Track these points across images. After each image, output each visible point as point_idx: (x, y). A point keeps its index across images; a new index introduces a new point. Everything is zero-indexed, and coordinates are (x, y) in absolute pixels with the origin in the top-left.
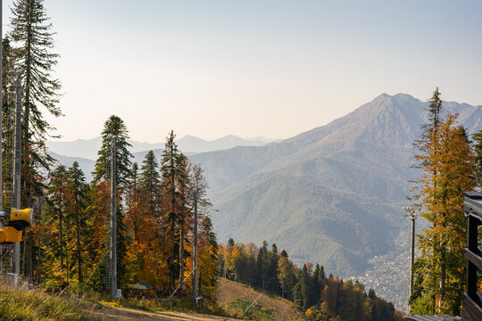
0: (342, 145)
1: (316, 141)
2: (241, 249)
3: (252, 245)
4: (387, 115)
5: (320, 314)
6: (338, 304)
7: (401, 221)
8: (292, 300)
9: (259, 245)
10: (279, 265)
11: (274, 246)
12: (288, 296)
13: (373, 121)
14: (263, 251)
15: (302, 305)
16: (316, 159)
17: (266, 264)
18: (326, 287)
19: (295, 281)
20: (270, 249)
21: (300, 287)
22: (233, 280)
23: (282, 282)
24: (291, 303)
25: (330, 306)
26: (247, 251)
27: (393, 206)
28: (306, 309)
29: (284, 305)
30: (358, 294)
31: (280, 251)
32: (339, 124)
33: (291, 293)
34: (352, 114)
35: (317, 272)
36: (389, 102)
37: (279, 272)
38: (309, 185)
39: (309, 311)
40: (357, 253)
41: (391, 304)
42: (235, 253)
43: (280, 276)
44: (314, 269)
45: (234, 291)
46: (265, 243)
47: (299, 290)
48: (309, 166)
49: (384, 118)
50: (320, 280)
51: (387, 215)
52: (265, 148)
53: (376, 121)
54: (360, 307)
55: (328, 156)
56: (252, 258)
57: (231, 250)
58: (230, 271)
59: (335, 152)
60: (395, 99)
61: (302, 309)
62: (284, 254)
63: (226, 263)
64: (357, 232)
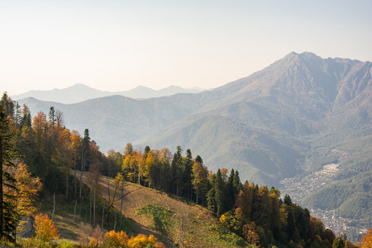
0: (260, 92)
1: (240, 89)
2: (155, 156)
3: (166, 151)
4: (295, 68)
5: (234, 220)
6: (254, 210)
7: (306, 151)
8: (205, 206)
9: (174, 151)
10: (193, 170)
11: (189, 151)
12: (202, 202)
13: (284, 74)
14: (178, 156)
15: (216, 211)
16: (240, 103)
17: (180, 169)
18: (241, 192)
19: (210, 187)
20: (184, 155)
21: (214, 192)
22: (147, 186)
23: (196, 188)
24: (205, 209)
25: (244, 212)
26: (161, 157)
27: (300, 139)
28: (220, 215)
29: (198, 210)
30: (274, 199)
31: (194, 157)
32: (258, 76)
33: (205, 199)
34: (268, 68)
35: (231, 178)
36: (296, 58)
37: (193, 178)
38: (234, 122)
39: (223, 218)
40: (272, 176)
41: (306, 210)
42: (148, 160)
43: (194, 182)
44: (229, 174)
45: (147, 197)
46: (179, 148)
47: (213, 195)
48: (234, 108)
49: (293, 71)
50: (235, 185)
51: (295, 146)
52: (200, 95)
53: (287, 73)
54: (275, 214)
55: (249, 101)
56: (166, 165)
57: (145, 157)
58: (144, 178)
59: (255, 98)
60: (302, 56)
61: (216, 215)
62: (199, 159)
63: (140, 169)
64: (271, 159)
